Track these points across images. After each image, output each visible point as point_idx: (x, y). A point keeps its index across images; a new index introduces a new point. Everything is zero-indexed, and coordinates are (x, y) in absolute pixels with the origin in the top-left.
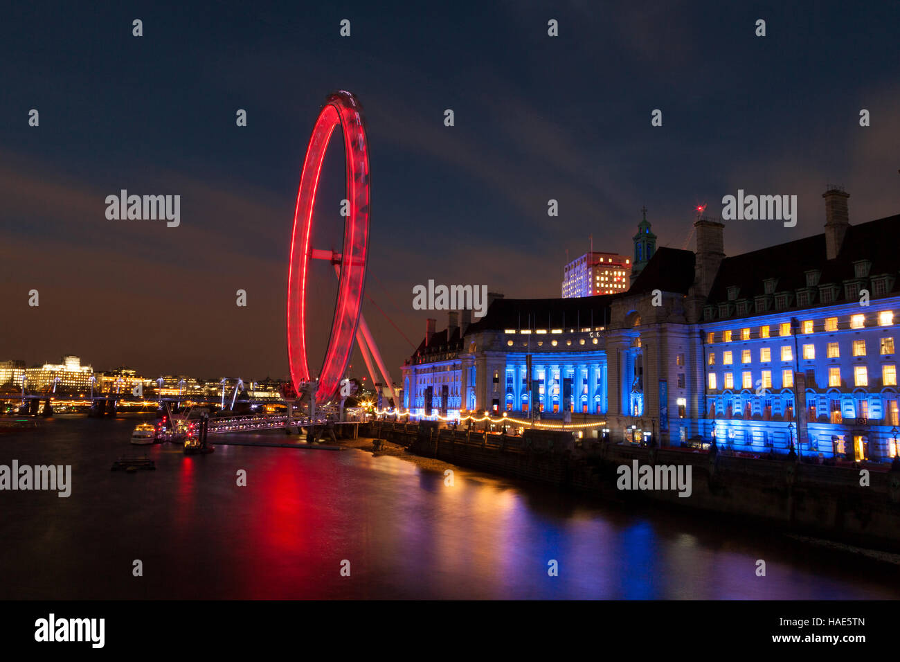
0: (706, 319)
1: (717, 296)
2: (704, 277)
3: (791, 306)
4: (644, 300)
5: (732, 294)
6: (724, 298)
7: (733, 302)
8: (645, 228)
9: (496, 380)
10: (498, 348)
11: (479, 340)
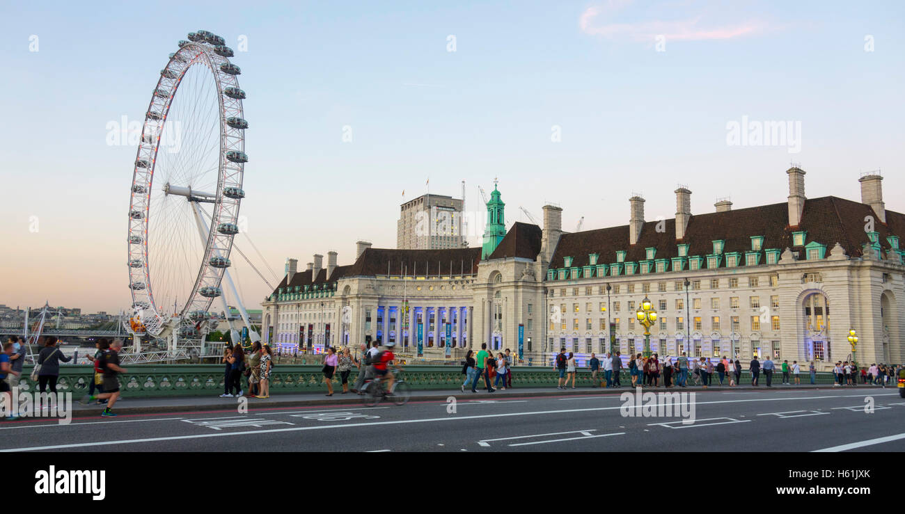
0: (549, 279)
1: (557, 263)
2: (548, 246)
3: (607, 275)
4: (505, 264)
5: (568, 262)
6: (562, 265)
7: (568, 269)
8: (495, 197)
9: (368, 319)
10: (371, 292)
11: (355, 284)
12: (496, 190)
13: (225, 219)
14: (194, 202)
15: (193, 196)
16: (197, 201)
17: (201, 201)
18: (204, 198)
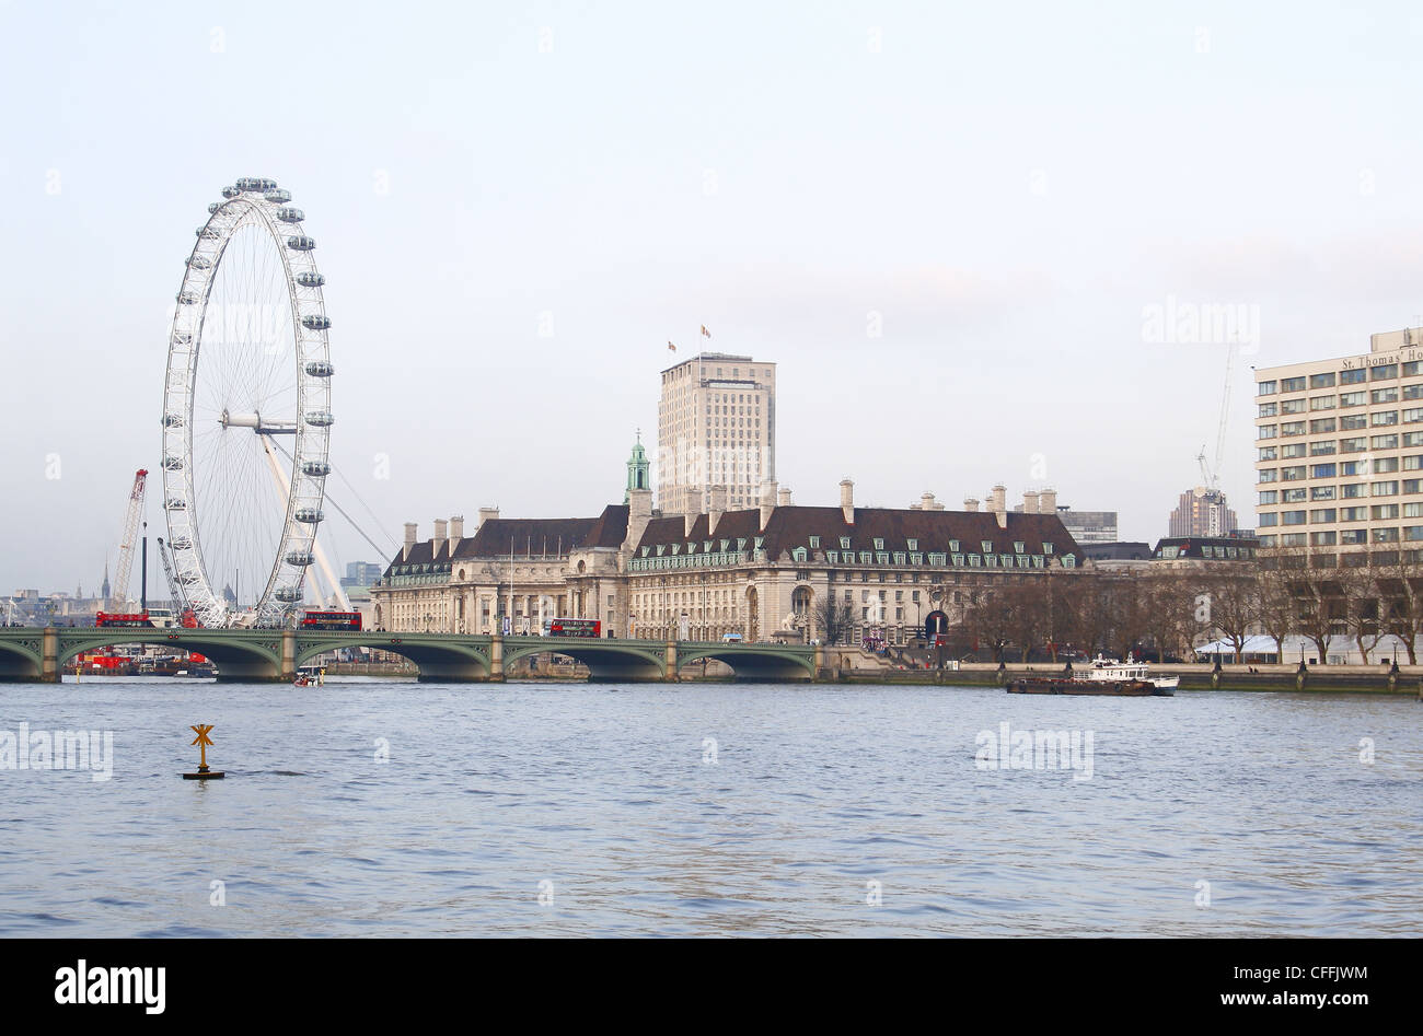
2: (633, 534)
4: (588, 554)
5: (645, 552)
8: (637, 454)
9: (486, 612)
10: (488, 579)
11: (469, 569)
12: (639, 445)
13: (312, 456)
14: (265, 436)
15: (263, 426)
16: (269, 432)
17: (276, 432)
18: (278, 428)
